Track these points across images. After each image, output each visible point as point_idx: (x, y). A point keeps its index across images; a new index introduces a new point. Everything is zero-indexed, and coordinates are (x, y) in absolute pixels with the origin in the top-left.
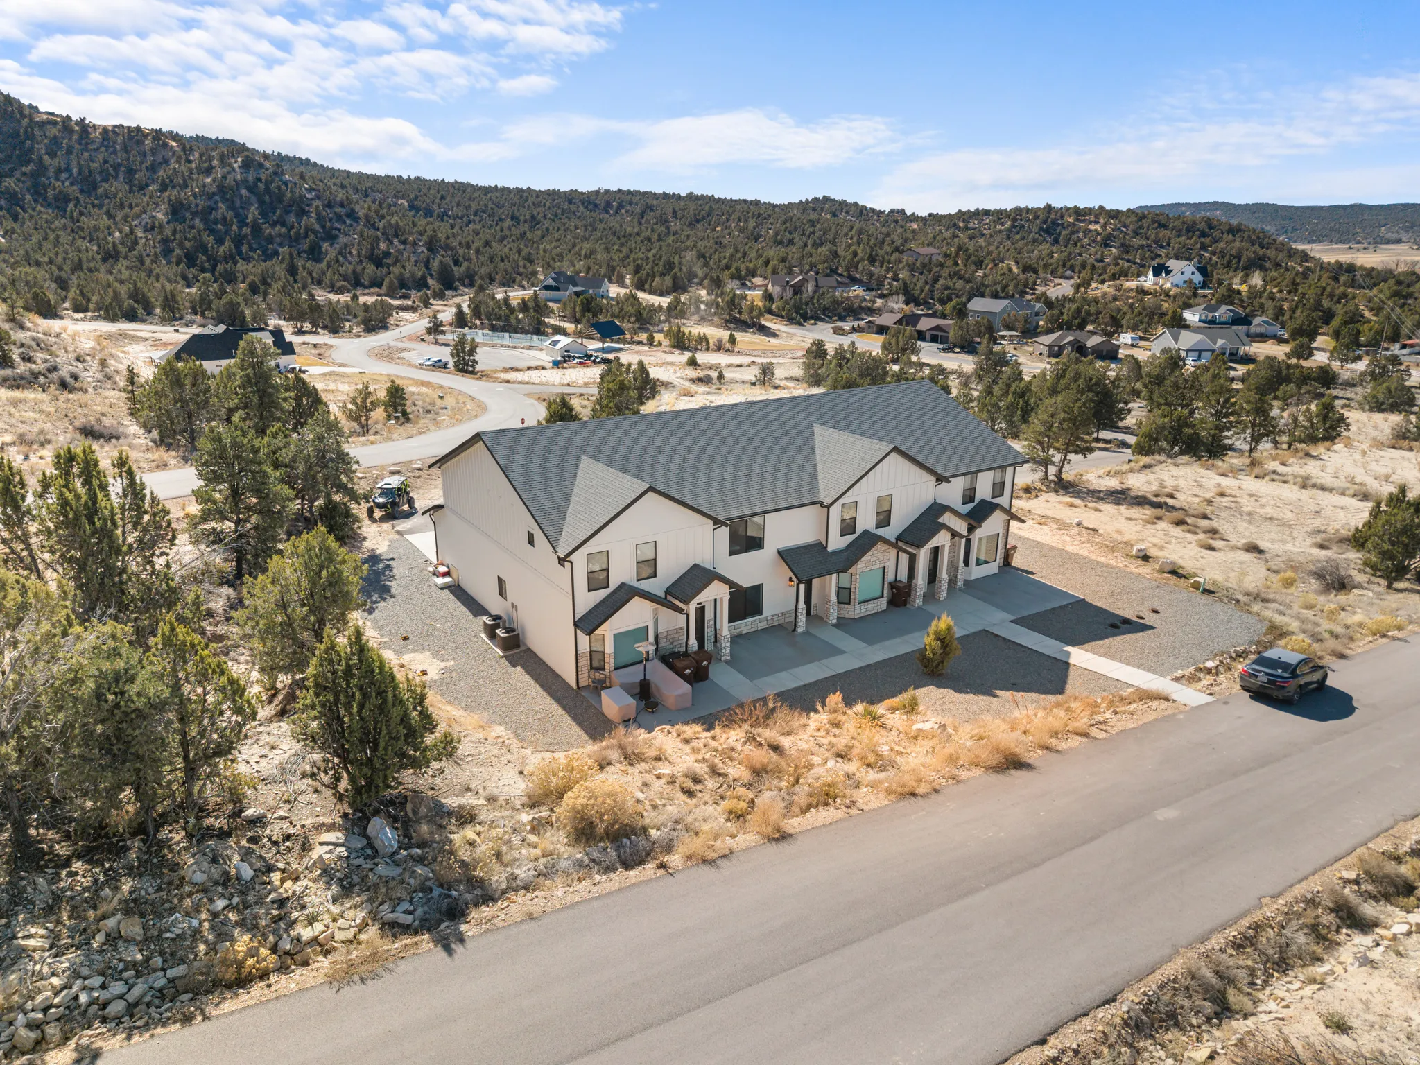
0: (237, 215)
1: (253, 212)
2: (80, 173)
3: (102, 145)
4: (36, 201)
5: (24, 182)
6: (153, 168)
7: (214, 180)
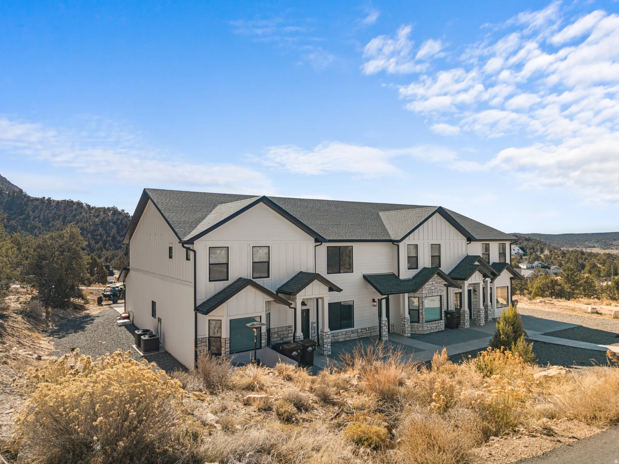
0: (107, 233)
1: (114, 231)
2: (43, 218)
3: (55, 207)
4: (22, 229)
5: (19, 222)
6: (75, 216)
7: (99, 220)
